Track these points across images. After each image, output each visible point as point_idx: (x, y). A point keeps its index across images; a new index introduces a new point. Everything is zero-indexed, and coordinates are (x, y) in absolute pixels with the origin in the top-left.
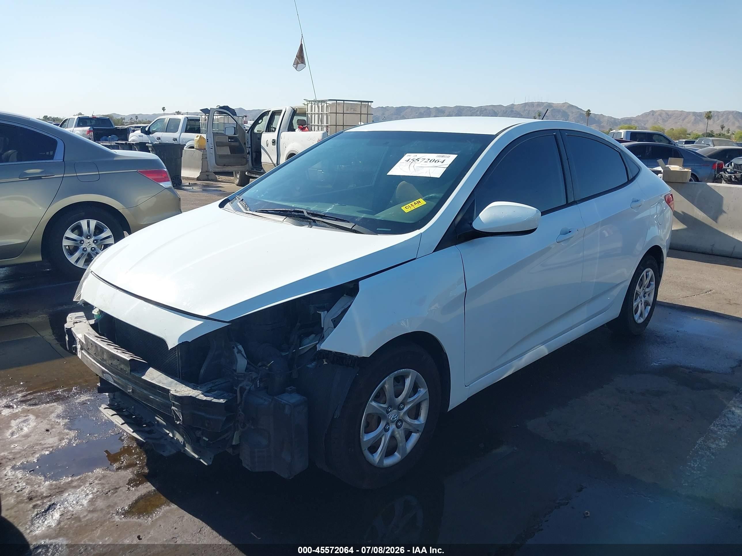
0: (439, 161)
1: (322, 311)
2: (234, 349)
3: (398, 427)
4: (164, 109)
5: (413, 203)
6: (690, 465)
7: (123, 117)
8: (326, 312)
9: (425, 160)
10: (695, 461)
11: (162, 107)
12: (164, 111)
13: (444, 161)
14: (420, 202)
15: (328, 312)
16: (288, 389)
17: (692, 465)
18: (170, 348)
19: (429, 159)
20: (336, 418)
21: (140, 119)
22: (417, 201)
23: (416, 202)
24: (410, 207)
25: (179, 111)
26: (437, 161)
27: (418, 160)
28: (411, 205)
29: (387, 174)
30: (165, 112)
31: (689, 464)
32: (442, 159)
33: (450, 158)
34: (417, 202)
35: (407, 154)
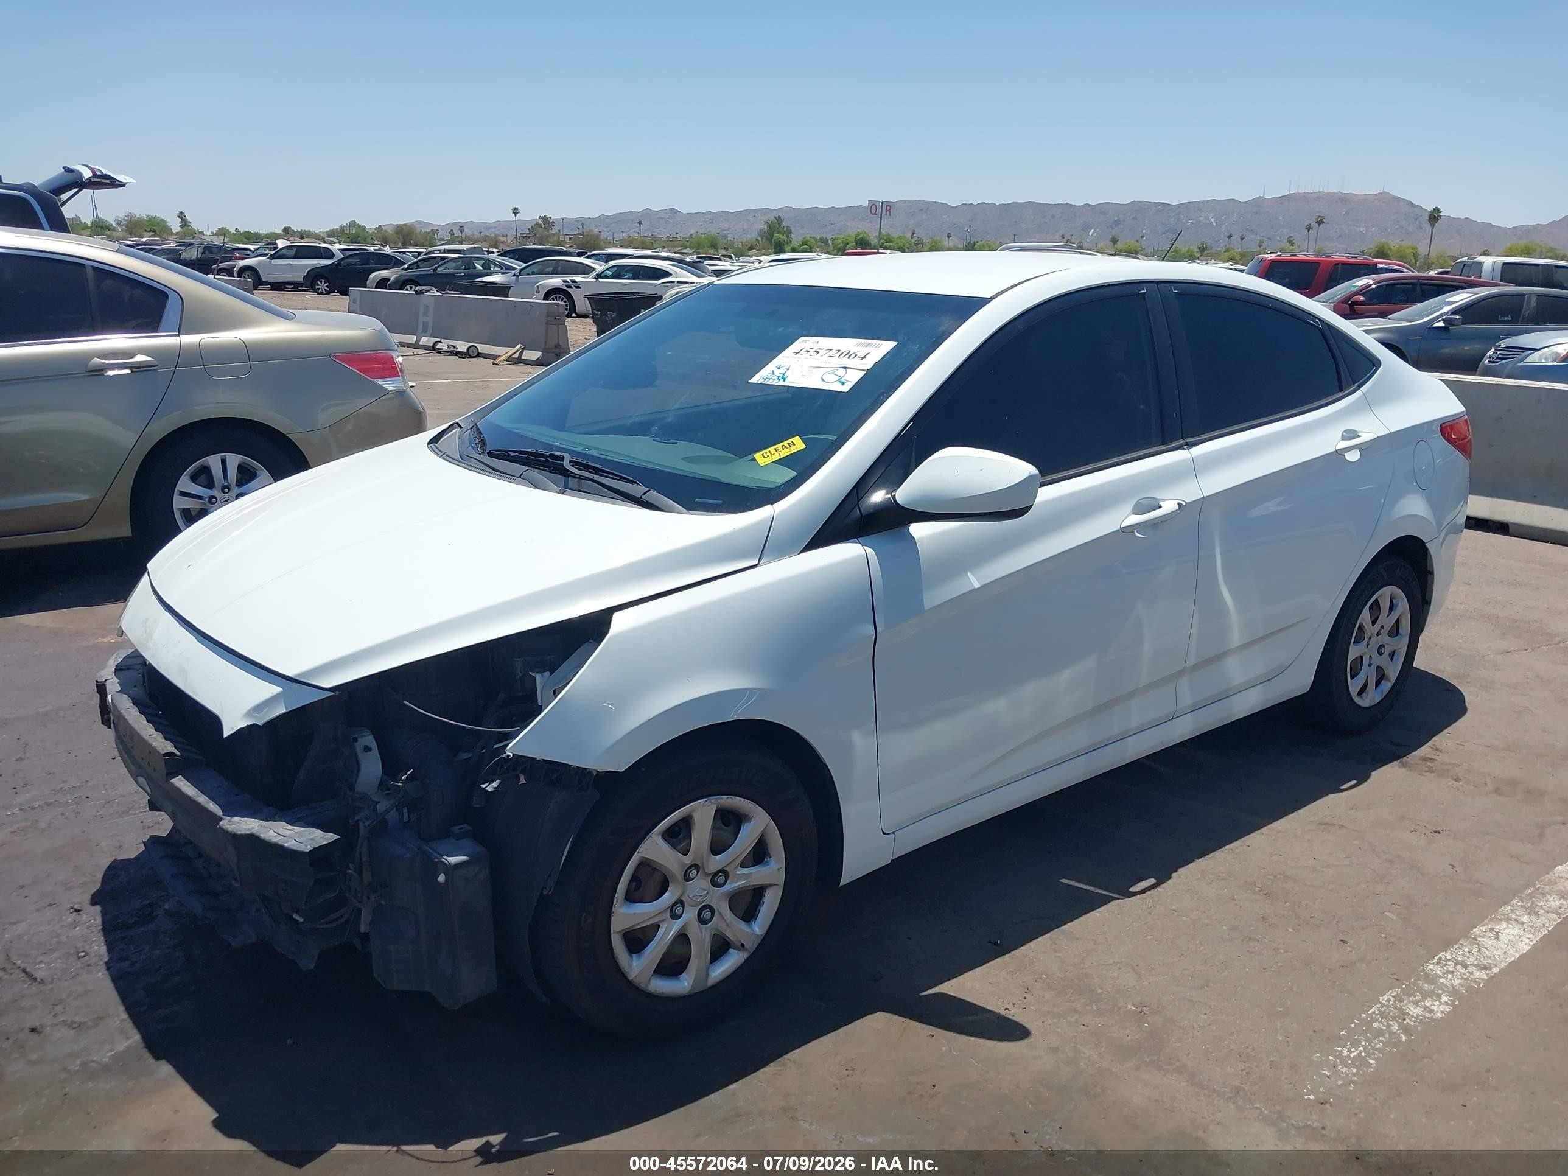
0: (856, 355)
1: (538, 673)
2: (355, 743)
3: (702, 921)
4: (515, 211)
5: (779, 446)
6: (1341, 1051)
7: (435, 229)
8: (547, 674)
9: (831, 353)
10: (1356, 1044)
11: (512, 208)
12: (516, 216)
13: (867, 354)
14: (794, 444)
15: (551, 674)
16: (456, 829)
17: (1345, 1053)
18: (226, 735)
19: (839, 351)
20: (547, 895)
21: (468, 231)
22: (789, 441)
23: (785, 443)
24: (771, 454)
25: (545, 216)
26: (854, 355)
27: (818, 352)
28: (775, 449)
29: (750, 381)
30: (518, 217)
31: (1339, 1049)
32: (862, 351)
33: (880, 349)
34: (789, 444)
35: (803, 338)
